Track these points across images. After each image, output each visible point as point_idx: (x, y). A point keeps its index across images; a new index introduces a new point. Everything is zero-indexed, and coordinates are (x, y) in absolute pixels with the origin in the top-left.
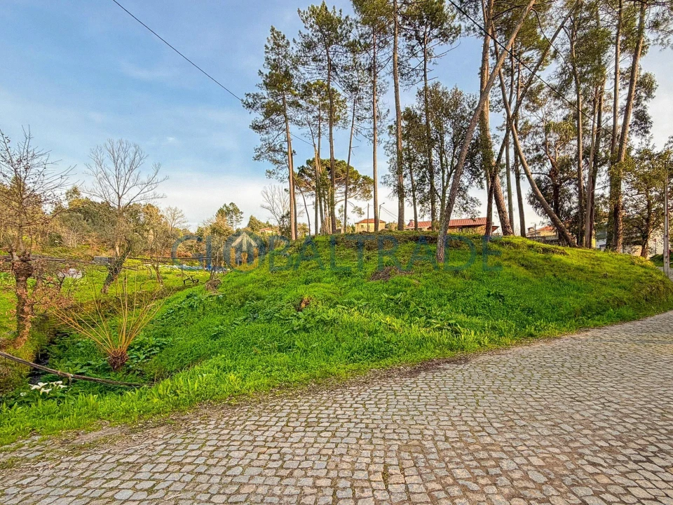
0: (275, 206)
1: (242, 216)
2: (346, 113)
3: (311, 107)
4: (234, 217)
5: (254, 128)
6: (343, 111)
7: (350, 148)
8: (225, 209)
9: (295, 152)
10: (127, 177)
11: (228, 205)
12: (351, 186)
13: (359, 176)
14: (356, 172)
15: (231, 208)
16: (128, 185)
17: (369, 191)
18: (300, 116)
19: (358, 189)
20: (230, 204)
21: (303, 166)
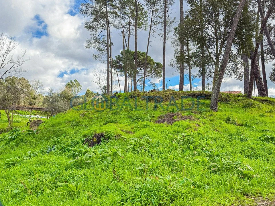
0: (101, 81)
1: (81, 88)
2: (147, 20)
3: (124, 16)
4: (76, 88)
5: (86, 27)
6: (145, 19)
7: (149, 42)
8: (71, 83)
9: (112, 44)
10: (4, 57)
11: (73, 81)
12: (149, 69)
13: (154, 63)
14: (152, 60)
15: (75, 83)
16: (5, 62)
17: (160, 73)
18: (117, 22)
19: (153, 71)
20: (75, 80)
21: (119, 56)
